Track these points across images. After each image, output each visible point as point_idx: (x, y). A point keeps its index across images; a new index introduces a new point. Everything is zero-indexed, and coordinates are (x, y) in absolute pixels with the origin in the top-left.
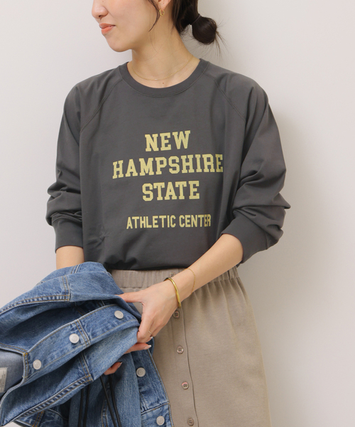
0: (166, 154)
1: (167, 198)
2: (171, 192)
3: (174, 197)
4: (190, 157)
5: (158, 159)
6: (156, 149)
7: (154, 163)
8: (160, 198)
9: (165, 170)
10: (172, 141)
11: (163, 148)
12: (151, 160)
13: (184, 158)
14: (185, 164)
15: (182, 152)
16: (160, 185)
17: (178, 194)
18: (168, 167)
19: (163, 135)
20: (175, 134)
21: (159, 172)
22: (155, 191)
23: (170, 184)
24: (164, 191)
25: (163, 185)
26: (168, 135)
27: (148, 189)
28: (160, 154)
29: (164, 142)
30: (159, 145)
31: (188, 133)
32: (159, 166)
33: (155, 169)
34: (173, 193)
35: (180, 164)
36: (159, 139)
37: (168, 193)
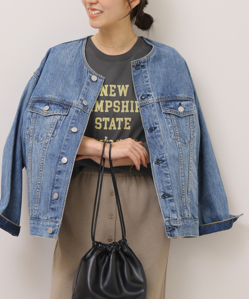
0: (113, 99)
1: (110, 128)
2: (113, 125)
3: (115, 128)
4: (127, 102)
5: (107, 102)
6: (106, 95)
7: (104, 104)
8: (105, 128)
9: (111, 109)
10: (117, 91)
11: (111, 95)
12: (102, 102)
13: (123, 102)
14: (123, 106)
15: (122, 98)
16: (107, 119)
17: (117, 126)
18: (113, 107)
19: (111, 86)
20: (119, 86)
21: (107, 111)
22: (103, 123)
23: (113, 119)
24: (109, 124)
26: (115, 86)
27: (98, 121)
28: (108, 98)
29: (112, 91)
30: (109, 93)
31: (127, 86)
32: (107, 107)
33: (104, 108)
35: (121, 106)
36: (109, 88)
37: (111, 125)
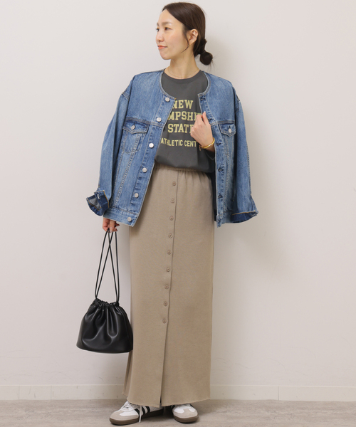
0: (181, 110)
1: (179, 131)
2: (181, 129)
3: (183, 131)
4: (192, 113)
5: (177, 113)
6: (176, 107)
7: (175, 114)
8: (176, 131)
9: (180, 118)
10: (184, 104)
11: (180, 107)
12: (173, 113)
13: (189, 113)
14: (189, 116)
15: (188, 110)
16: (177, 125)
17: (184, 130)
18: (181, 116)
19: (180, 101)
20: (186, 101)
21: (177, 119)
22: (174, 128)
23: (181, 125)
24: (178, 128)
25: (178, 125)
26: (182, 101)
27: (171, 126)
28: (178, 110)
29: (180, 104)
30: (178, 106)
31: (192, 101)
32: (177, 116)
33: (175, 117)
34: (182, 129)
35: (187, 115)
36: (178, 103)
37: (180, 129)
